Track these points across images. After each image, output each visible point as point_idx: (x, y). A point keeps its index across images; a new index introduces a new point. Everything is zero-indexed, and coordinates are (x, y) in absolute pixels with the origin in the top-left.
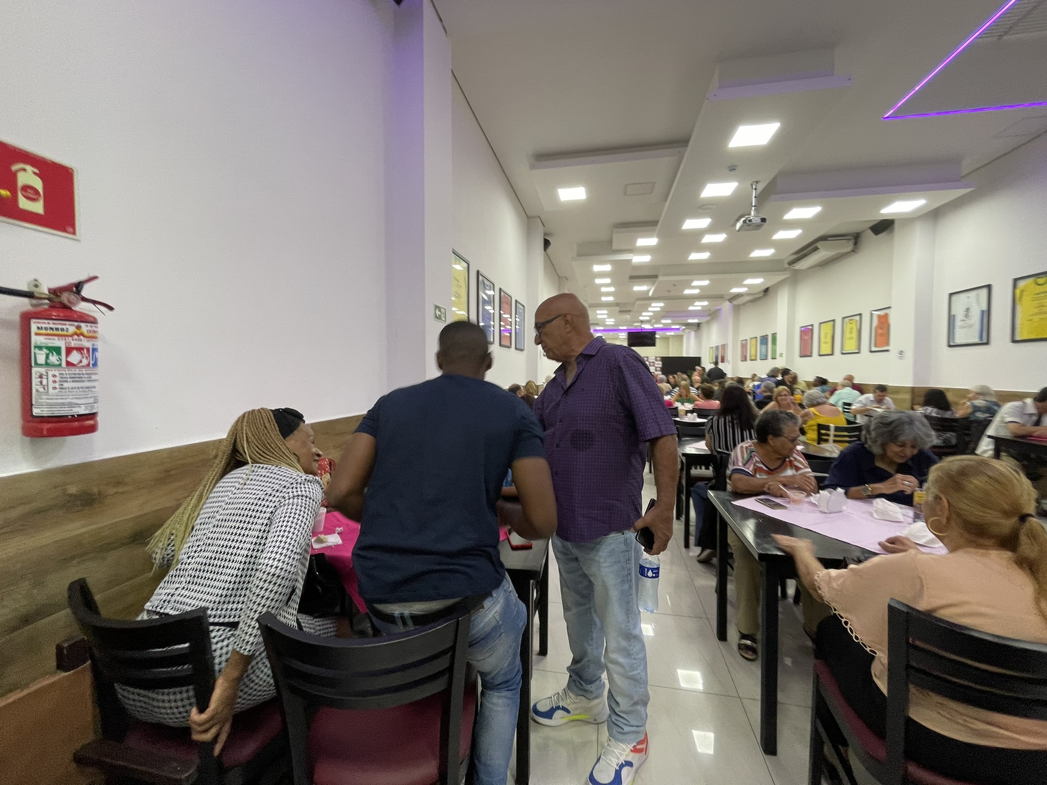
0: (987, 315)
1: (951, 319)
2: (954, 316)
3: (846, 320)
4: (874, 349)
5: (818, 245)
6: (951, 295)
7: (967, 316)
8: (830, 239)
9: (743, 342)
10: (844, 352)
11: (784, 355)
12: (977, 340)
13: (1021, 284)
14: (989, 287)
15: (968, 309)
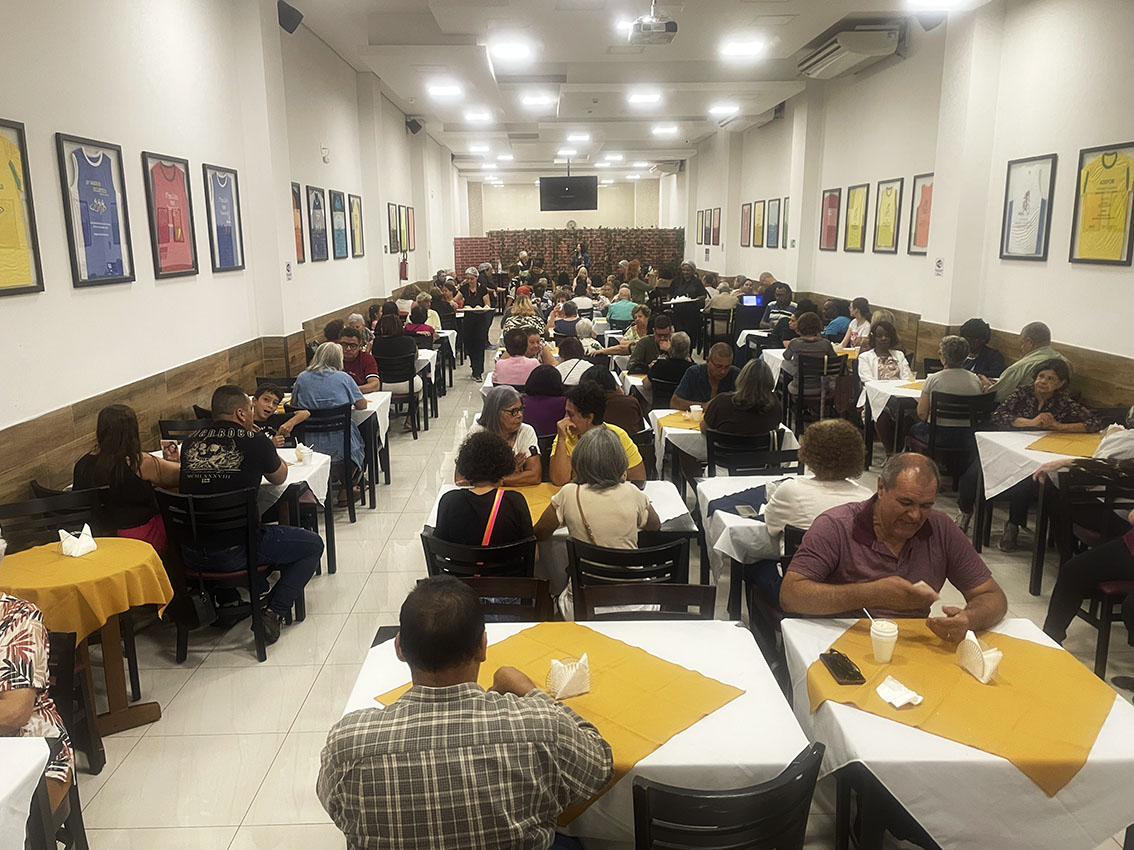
0: (1048, 206)
1: (1008, 207)
2: (1012, 203)
3: (883, 188)
4: (914, 249)
5: (841, 37)
6: (1011, 164)
7: (1025, 207)
8: (858, 28)
9: (746, 208)
10: (876, 248)
11: (797, 244)
12: (1032, 252)
13: (1090, 160)
14: (1054, 158)
15: (1028, 194)
